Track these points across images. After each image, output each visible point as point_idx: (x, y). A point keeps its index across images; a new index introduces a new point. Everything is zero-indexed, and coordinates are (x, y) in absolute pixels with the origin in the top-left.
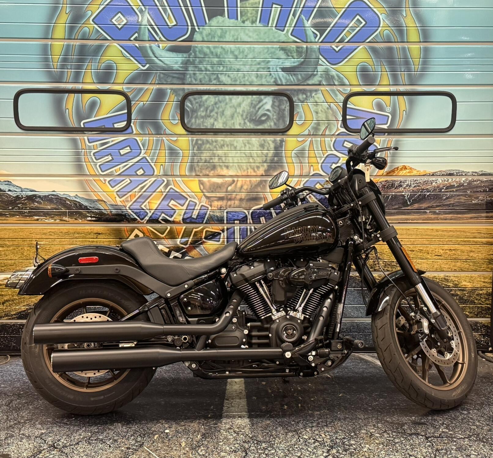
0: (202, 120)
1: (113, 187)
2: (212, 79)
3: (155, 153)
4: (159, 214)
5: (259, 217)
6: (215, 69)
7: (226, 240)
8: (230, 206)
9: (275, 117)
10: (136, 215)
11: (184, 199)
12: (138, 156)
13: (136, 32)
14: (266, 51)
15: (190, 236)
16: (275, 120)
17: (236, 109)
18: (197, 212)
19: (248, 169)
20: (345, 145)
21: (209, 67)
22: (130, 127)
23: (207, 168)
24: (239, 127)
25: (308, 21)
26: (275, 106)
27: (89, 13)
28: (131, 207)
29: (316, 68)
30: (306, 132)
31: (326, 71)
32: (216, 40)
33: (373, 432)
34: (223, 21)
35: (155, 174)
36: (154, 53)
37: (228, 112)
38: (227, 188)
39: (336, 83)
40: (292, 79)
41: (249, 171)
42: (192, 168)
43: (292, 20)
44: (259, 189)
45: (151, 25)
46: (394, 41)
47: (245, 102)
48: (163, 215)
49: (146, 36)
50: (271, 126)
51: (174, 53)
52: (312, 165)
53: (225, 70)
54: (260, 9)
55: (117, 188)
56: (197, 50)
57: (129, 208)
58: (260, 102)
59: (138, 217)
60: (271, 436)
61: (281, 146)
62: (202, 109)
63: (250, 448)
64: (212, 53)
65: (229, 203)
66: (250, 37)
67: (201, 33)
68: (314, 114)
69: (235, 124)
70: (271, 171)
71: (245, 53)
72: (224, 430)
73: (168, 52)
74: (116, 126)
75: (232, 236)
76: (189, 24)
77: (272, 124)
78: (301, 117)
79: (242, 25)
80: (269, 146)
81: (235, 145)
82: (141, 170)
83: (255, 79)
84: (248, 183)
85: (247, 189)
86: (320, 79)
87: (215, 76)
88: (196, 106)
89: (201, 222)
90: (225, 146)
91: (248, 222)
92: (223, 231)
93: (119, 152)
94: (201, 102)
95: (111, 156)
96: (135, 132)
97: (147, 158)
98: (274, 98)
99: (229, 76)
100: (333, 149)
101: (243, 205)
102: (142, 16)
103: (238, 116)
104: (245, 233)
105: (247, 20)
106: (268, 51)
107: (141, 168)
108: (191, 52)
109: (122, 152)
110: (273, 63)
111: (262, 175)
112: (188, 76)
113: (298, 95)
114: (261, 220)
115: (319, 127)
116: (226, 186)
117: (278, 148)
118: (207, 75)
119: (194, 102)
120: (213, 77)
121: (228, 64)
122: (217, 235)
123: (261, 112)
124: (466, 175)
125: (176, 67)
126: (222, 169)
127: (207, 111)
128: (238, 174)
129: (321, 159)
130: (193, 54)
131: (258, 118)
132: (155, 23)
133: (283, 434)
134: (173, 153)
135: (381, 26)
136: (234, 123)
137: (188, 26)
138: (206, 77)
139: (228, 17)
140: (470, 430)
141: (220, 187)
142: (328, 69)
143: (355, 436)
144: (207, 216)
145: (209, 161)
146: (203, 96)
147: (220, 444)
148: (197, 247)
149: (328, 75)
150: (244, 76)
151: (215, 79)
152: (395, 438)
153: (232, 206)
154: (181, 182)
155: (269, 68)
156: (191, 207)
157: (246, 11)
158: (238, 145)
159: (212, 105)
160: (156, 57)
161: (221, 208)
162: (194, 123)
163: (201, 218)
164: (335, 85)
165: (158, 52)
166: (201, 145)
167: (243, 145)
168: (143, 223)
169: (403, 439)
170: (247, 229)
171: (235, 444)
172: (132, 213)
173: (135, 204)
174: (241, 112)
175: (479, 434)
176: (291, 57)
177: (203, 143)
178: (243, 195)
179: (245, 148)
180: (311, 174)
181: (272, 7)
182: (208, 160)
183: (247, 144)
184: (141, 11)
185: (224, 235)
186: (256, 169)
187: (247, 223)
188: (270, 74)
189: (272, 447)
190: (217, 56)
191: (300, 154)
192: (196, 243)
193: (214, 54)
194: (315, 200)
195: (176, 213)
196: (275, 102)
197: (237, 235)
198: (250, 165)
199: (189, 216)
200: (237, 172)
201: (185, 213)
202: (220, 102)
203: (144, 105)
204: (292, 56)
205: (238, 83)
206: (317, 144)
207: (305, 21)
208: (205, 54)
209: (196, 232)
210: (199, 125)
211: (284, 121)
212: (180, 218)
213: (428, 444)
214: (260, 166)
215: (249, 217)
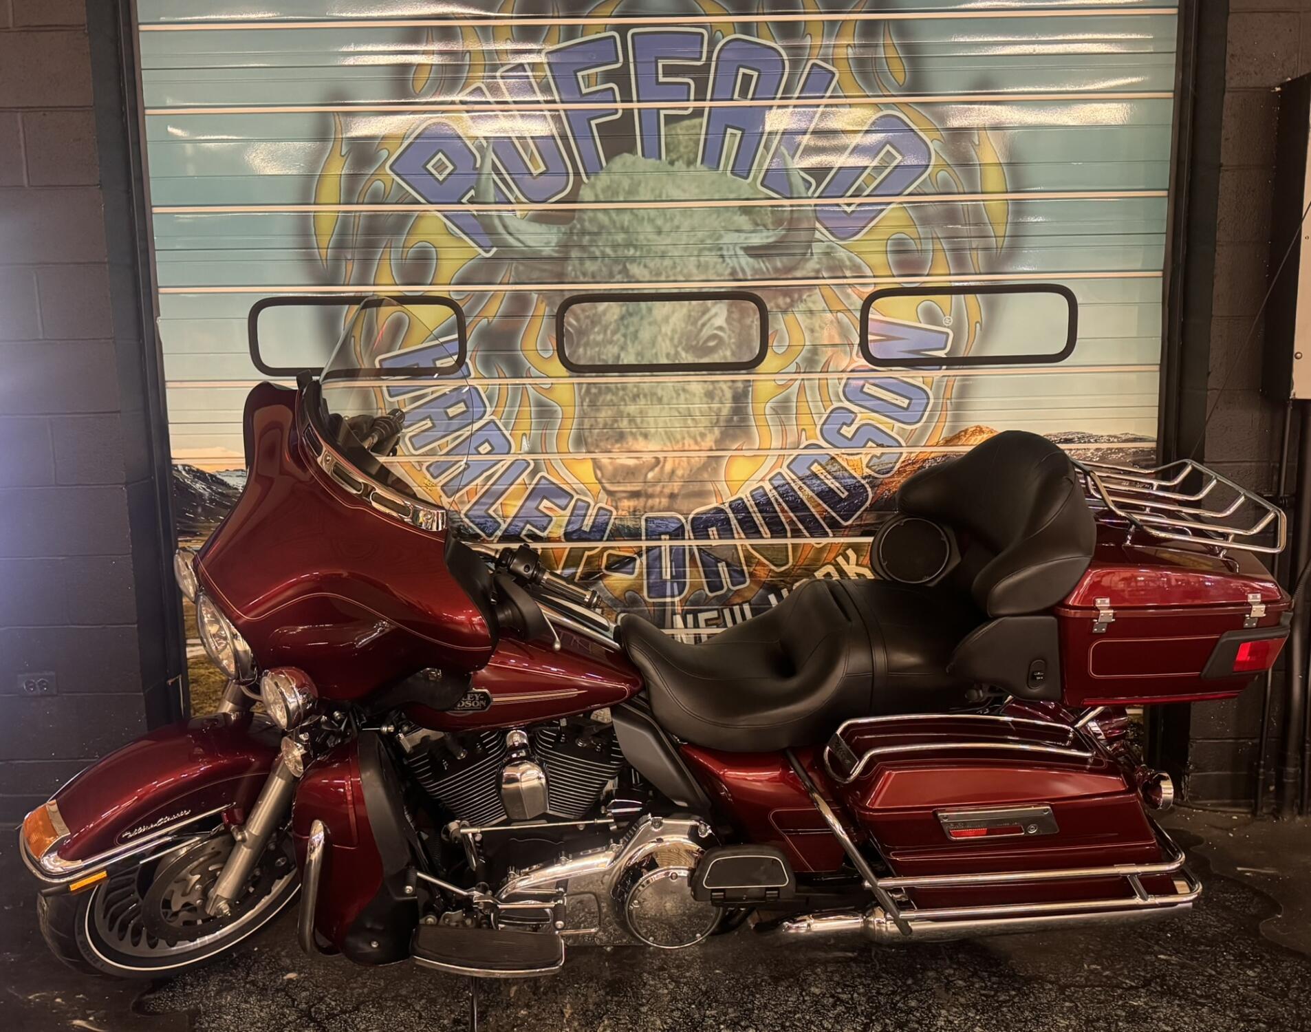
0: (597, 349)
1: (435, 478)
2: (616, 273)
3: (510, 413)
4: (521, 525)
5: (706, 528)
6: (620, 253)
7: (645, 570)
8: (652, 509)
9: (733, 340)
10: (480, 528)
11: (566, 498)
12: (481, 418)
13: (472, 188)
14: (715, 216)
15: (578, 566)
16: (733, 347)
17: (660, 327)
18: (591, 521)
19: (683, 438)
20: (865, 390)
21: (608, 251)
22: (464, 367)
23: (607, 439)
24: (664, 361)
25: (793, 157)
26: (733, 319)
27: (384, 153)
28: (470, 513)
29: (810, 247)
30: (793, 368)
31: (829, 250)
32: (622, 199)
33: (950, 975)
34: (634, 163)
35: (512, 451)
36: (505, 227)
37: (645, 334)
38: (646, 475)
39: (848, 273)
40: (765, 269)
41: (686, 442)
42: (580, 441)
43: (763, 157)
44: (706, 476)
45: (499, 174)
46: (956, 190)
47: (676, 314)
48: (529, 527)
49: (491, 194)
50: (725, 357)
51: (544, 226)
52: (804, 429)
53: (638, 254)
54: (702, 137)
55: (443, 479)
56: (586, 217)
57: (466, 515)
58: (705, 311)
59: (483, 530)
60: (744, 989)
61: (745, 394)
62: (596, 330)
63: (703, 1020)
64: (614, 222)
65: (650, 502)
66: (684, 191)
67: (593, 186)
68: (807, 334)
69: (659, 355)
70: (727, 442)
71: (676, 222)
72: (649, 973)
73: (533, 224)
74: (439, 364)
75: (657, 563)
76: (571, 170)
77: (728, 353)
78: (782, 339)
79: (670, 168)
80: (724, 395)
81: (660, 394)
82: (486, 445)
83: (695, 271)
84: (685, 464)
85: (683, 476)
86: (817, 266)
87: (620, 267)
88: (585, 323)
89: (598, 538)
90: (641, 396)
91: (686, 535)
92: (640, 555)
93: (446, 413)
94: (594, 315)
95: (431, 420)
96: (473, 376)
97: (497, 421)
98: (730, 306)
99: (645, 266)
100: (843, 398)
101: (676, 507)
102: (483, 158)
103: (664, 340)
104: (681, 557)
105: (678, 159)
106: (718, 217)
107: (487, 441)
108: (575, 222)
109: (452, 412)
110: (729, 238)
111: (711, 450)
112: (570, 268)
113: (775, 298)
114: (710, 533)
115: (817, 358)
116: (644, 471)
117: (740, 398)
118: (605, 266)
119: (582, 316)
120: (617, 268)
121: (645, 243)
122: (628, 563)
123: (706, 332)
124: (1096, 441)
125: (547, 251)
126: (635, 438)
127: (605, 332)
128: (665, 449)
129: (820, 418)
130: (578, 226)
131: (701, 343)
132: (506, 170)
133: (770, 984)
134: (545, 413)
135: (932, 162)
136: (656, 354)
137: (568, 174)
138: (604, 269)
139: (643, 155)
140: (1145, 965)
141: (633, 474)
142: (832, 248)
143: (915, 987)
144: (609, 528)
145: (612, 425)
146: (597, 304)
147: (644, 1009)
148: (592, 584)
149: (834, 258)
150: (674, 267)
151: (620, 273)
152: (997, 991)
153: (656, 507)
154: (560, 467)
155: (721, 249)
156: (579, 511)
157: (676, 142)
158: (664, 394)
159: (616, 321)
160: (510, 234)
161: (635, 511)
162: (583, 356)
163: (598, 531)
164: (845, 277)
165: (513, 224)
166: (595, 394)
167: (675, 395)
168: (492, 542)
169: (1013, 993)
170: (684, 550)
171: (672, 1011)
172: (471, 524)
173: (476, 507)
174: (669, 333)
175: (1164, 975)
176: (761, 228)
177: (600, 392)
178: (675, 487)
179: (677, 398)
180: (802, 446)
181: (725, 134)
182: (609, 421)
183: (681, 392)
184: (481, 149)
185: (641, 563)
186: (699, 439)
187: (684, 539)
188: (724, 261)
189: (749, 1018)
190: (624, 230)
191: (782, 408)
192: (591, 578)
193: (618, 225)
194: (811, 493)
195: (552, 523)
196: (732, 312)
197: (666, 562)
198: (688, 432)
199: (576, 527)
200: (665, 444)
201: (569, 523)
202: (631, 315)
203: (489, 323)
204: (765, 226)
205: (663, 278)
206: (812, 388)
207: (788, 158)
208: (602, 227)
209: (589, 557)
210: (592, 358)
211: (751, 350)
212: (561, 532)
213: (1067, 1004)
214: (707, 432)
215: (688, 527)
